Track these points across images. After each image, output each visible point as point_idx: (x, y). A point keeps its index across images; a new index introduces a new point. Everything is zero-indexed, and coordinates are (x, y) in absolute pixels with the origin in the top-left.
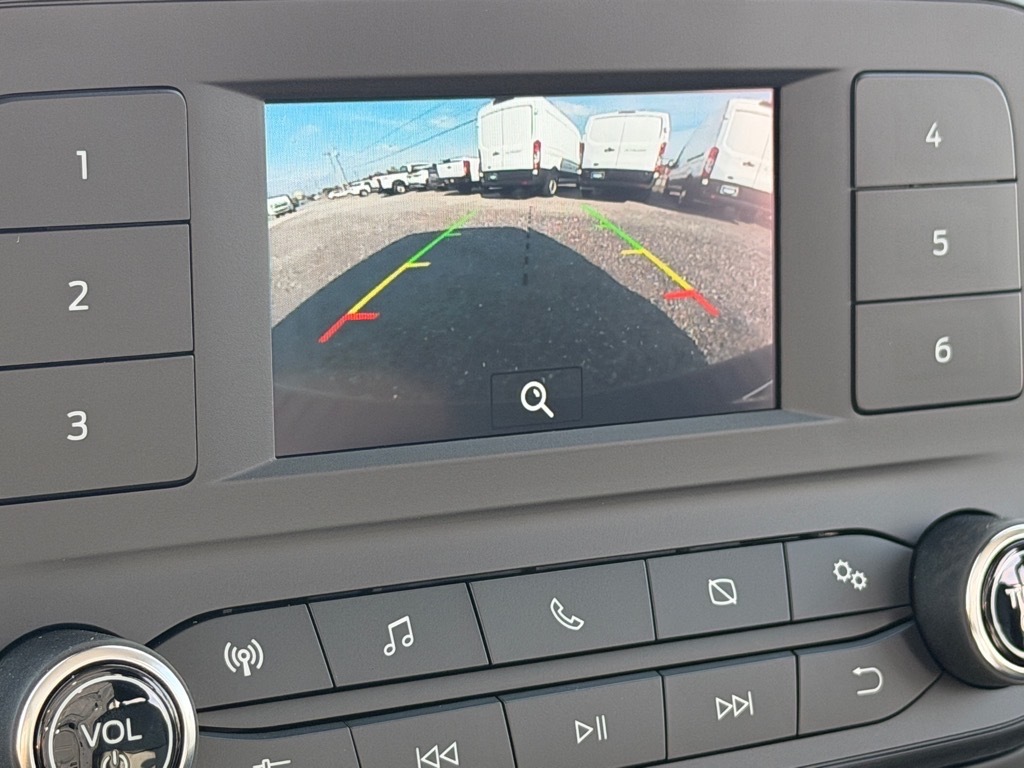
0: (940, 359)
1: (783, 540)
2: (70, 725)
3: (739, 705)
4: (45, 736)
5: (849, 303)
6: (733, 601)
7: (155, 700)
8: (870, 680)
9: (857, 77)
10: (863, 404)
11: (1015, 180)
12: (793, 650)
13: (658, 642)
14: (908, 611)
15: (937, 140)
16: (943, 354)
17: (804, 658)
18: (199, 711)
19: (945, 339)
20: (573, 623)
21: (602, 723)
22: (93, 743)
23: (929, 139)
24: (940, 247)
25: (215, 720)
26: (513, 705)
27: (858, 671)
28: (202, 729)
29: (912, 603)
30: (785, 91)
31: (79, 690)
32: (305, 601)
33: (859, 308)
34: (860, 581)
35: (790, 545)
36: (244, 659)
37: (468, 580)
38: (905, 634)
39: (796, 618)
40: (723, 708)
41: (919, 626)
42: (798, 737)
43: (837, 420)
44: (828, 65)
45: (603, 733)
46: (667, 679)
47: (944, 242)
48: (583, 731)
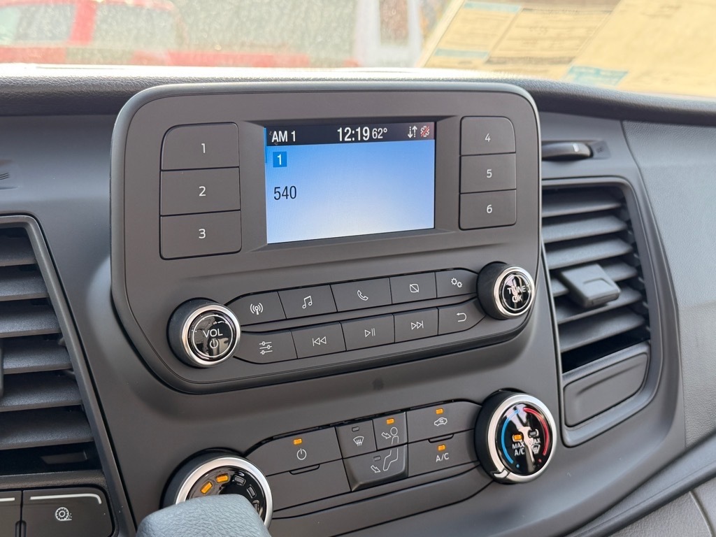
1: (435, 271)
2: (200, 329)
3: (419, 325)
4: (192, 332)
8: (462, 317)
10: (462, 227)
12: (437, 307)
14: (474, 295)
15: (489, 139)
18: (241, 326)
20: (365, 298)
21: (373, 330)
24: (489, 175)
25: (246, 329)
30: (438, 123)
31: (203, 319)
32: (277, 290)
34: (460, 284)
35: (437, 273)
37: (330, 284)
38: (474, 302)
41: (479, 300)
42: (438, 335)
43: (454, 232)
44: (454, 114)
47: (491, 173)
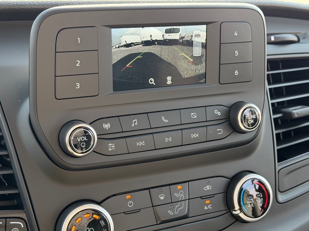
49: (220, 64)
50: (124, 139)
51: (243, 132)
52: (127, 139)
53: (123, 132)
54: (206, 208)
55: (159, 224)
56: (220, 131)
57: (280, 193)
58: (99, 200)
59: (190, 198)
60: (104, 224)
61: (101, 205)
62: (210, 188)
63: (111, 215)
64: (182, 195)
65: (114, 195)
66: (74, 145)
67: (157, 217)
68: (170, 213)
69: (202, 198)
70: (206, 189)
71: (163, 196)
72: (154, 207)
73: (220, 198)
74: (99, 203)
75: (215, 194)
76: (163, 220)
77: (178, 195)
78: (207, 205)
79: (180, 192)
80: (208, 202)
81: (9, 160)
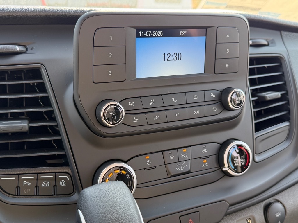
0: (227, 67)
5: (214, 59)
6: (197, 98)
7: (120, 110)
9: (218, 28)
11: (239, 42)
13: (187, 104)
16: (227, 66)
17: (206, 106)
19: (228, 64)
22: (111, 115)
23: (227, 36)
26: (167, 111)
27: (213, 108)
28: (125, 113)
29: (221, 99)
33: (216, 60)
36: (132, 104)
39: (205, 101)
40: (195, 112)
45: (179, 115)
46: (188, 109)
48: (176, 115)
49: (215, 59)
50: (144, 115)
51: (231, 110)
52: (147, 114)
53: (143, 109)
54: (203, 166)
55: (169, 178)
56: (215, 109)
57: (256, 155)
58: (126, 160)
59: (192, 158)
60: (129, 178)
61: (127, 163)
62: (206, 151)
63: (135, 171)
64: (186, 156)
65: (137, 156)
66: (107, 118)
67: (168, 172)
68: (178, 169)
69: (201, 158)
70: (203, 151)
71: (173, 157)
72: (166, 165)
73: (213, 158)
74: (125, 162)
75: (210, 156)
76: (172, 174)
77: (183, 156)
78: (204, 164)
79: (185, 154)
80: (205, 161)
81: (58, 129)
